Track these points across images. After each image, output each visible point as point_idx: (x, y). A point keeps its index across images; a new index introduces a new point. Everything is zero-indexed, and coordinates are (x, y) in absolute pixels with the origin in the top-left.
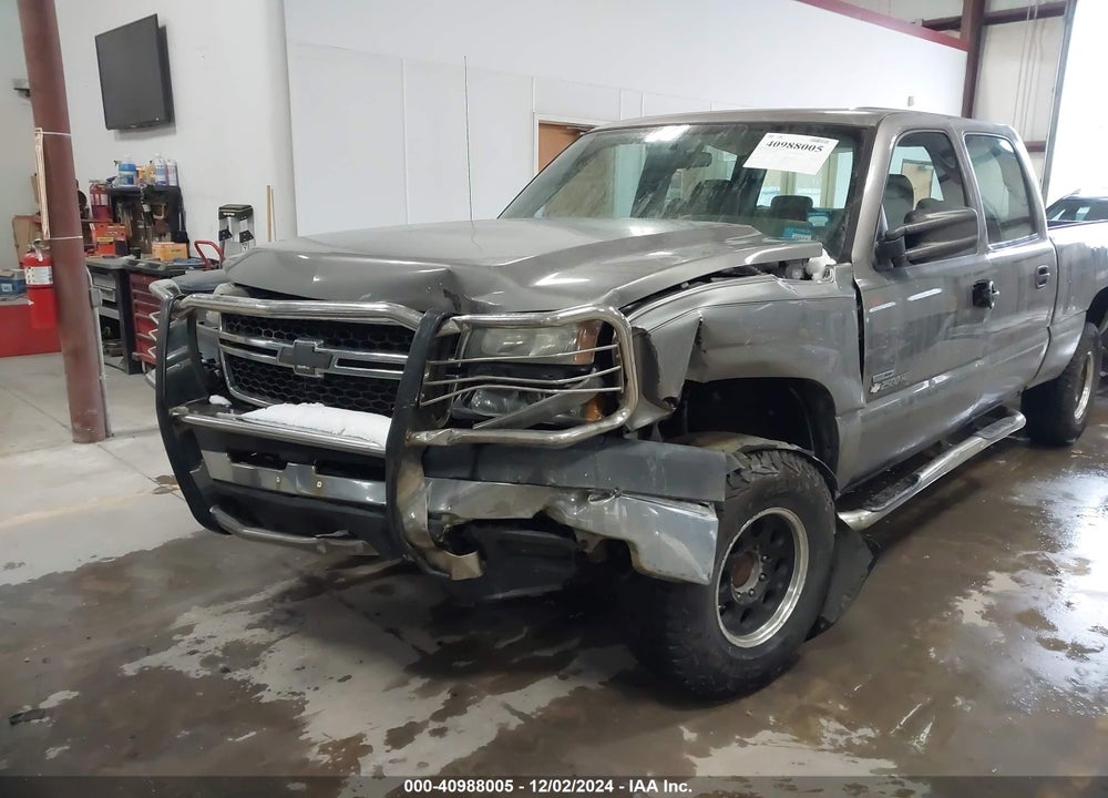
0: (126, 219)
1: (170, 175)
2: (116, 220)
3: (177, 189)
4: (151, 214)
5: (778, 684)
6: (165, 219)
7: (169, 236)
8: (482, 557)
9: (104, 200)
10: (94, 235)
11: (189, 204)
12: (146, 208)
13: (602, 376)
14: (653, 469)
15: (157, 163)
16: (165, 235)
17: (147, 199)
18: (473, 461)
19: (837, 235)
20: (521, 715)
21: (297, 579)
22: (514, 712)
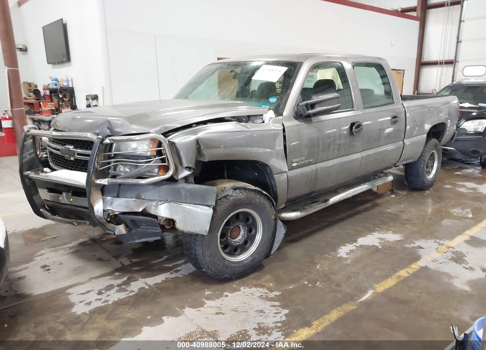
0: (55, 100)
1: (69, 83)
2: (52, 101)
3: (73, 88)
4: (62, 98)
5: (251, 276)
6: (69, 100)
7: (70, 107)
8: (127, 226)
9: (48, 93)
10: (42, 107)
11: (77, 94)
12: (61, 96)
13: (160, 159)
14: (183, 193)
15: (64, 78)
16: (68, 107)
17: (61, 92)
18: (118, 191)
19: (279, 106)
20: (149, 286)
21: (88, 238)
22: (147, 285)
